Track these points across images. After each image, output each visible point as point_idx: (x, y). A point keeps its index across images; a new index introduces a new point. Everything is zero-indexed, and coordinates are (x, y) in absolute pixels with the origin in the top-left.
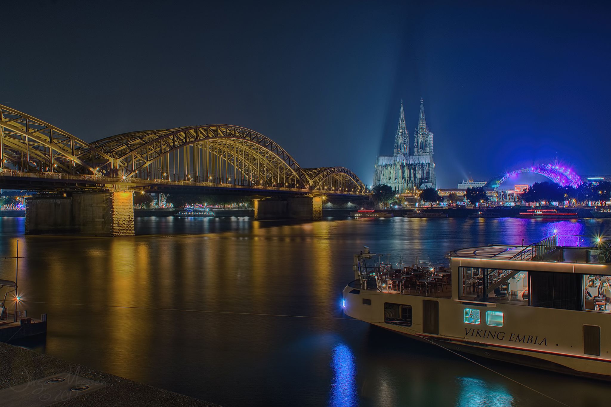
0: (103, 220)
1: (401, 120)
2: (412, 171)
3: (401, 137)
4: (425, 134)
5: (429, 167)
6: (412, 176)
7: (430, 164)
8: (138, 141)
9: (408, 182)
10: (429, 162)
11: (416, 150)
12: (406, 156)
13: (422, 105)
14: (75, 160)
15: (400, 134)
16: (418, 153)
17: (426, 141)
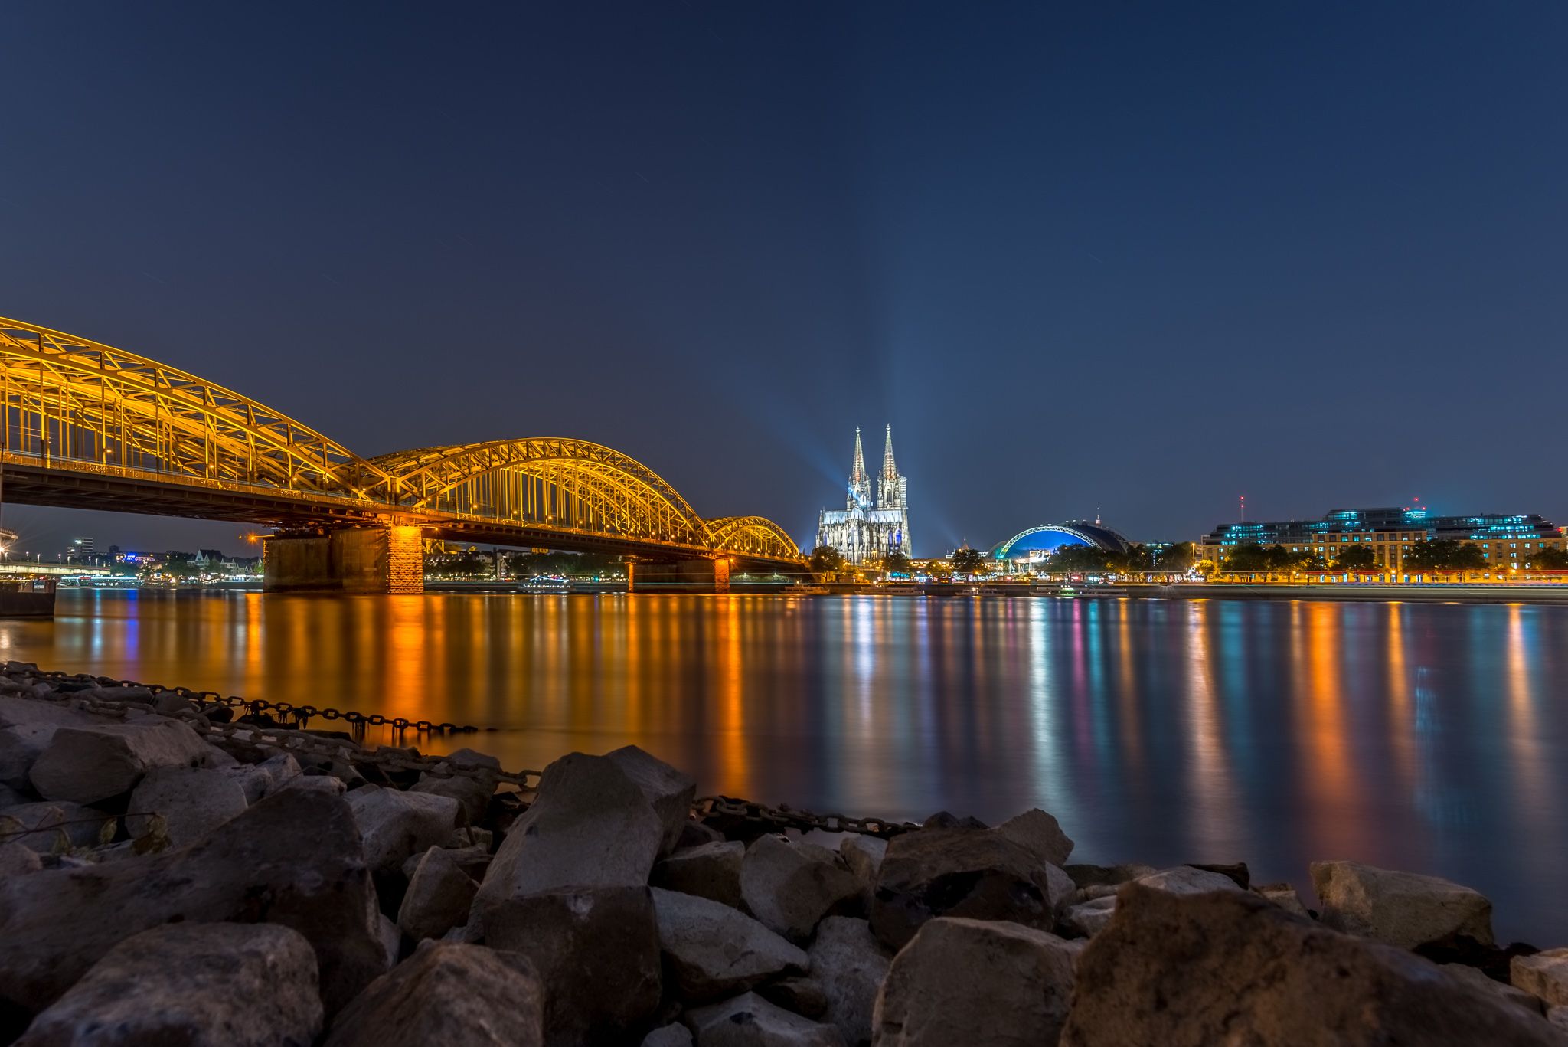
0: (375, 569)
1: (857, 456)
2: (874, 533)
3: (857, 483)
4: (895, 480)
5: (900, 527)
6: (875, 540)
7: (901, 523)
8: (436, 455)
9: (869, 551)
10: (901, 520)
11: (880, 502)
12: (865, 512)
13: (889, 435)
14: (327, 475)
15: (857, 478)
16: (883, 507)
17: (895, 490)
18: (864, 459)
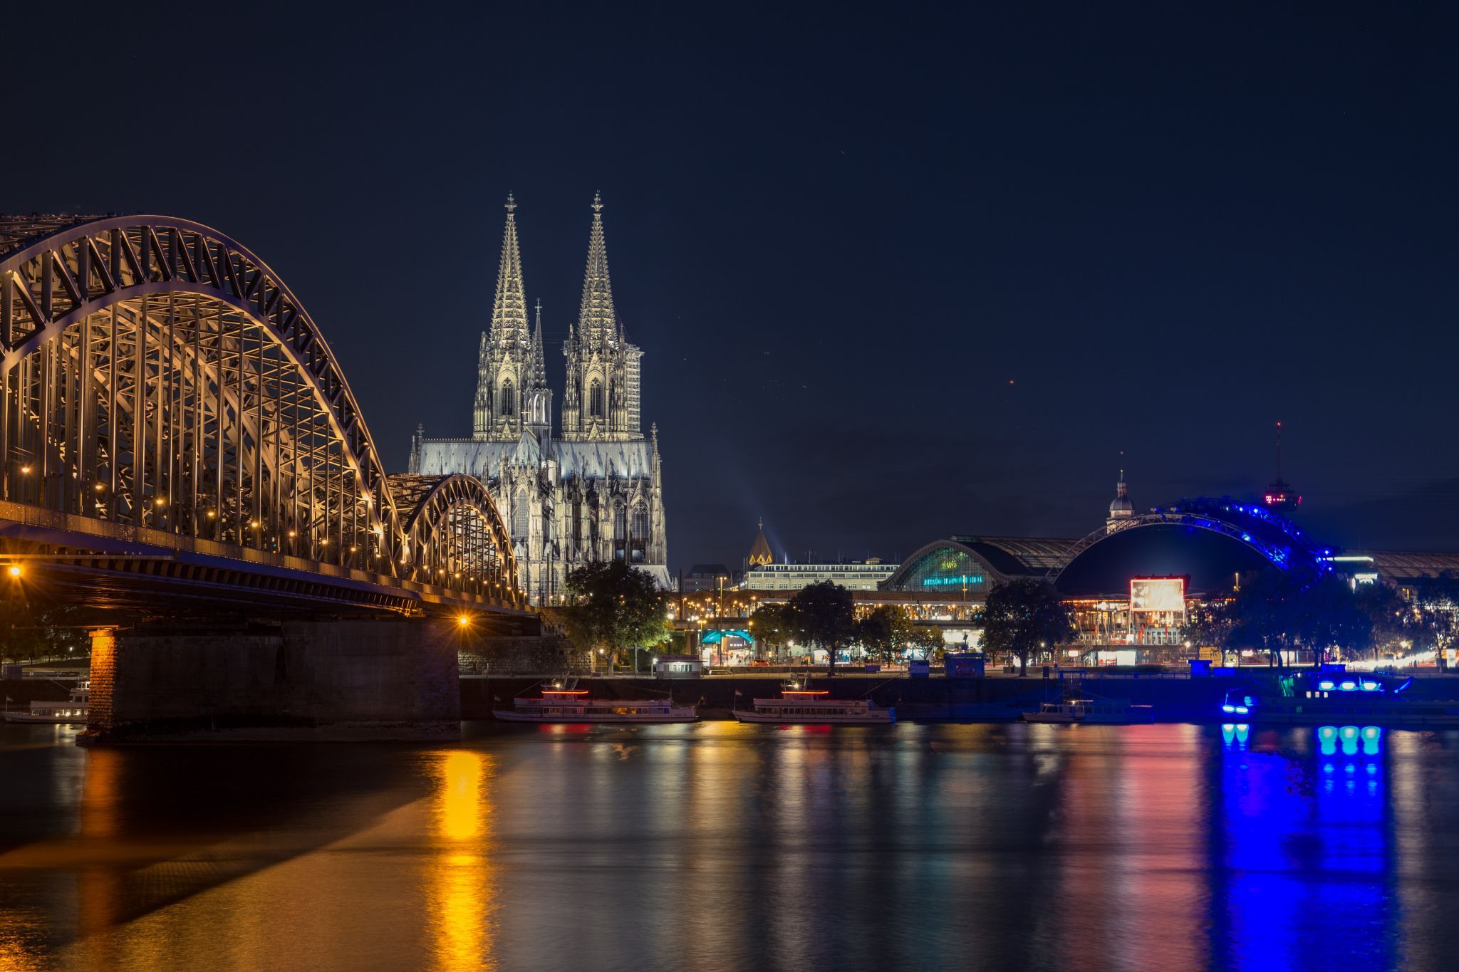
1: (506, 285)
2: (585, 509)
3: (507, 358)
4: (611, 353)
5: (645, 493)
6: (585, 529)
7: (648, 479)
9: (571, 558)
10: (646, 470)
11: (571, 417)
12: (544, 441)
13: (597, 226)
15: (503, 342)
16: (580, 430)
17: (612, 381)
18: (525, 288)
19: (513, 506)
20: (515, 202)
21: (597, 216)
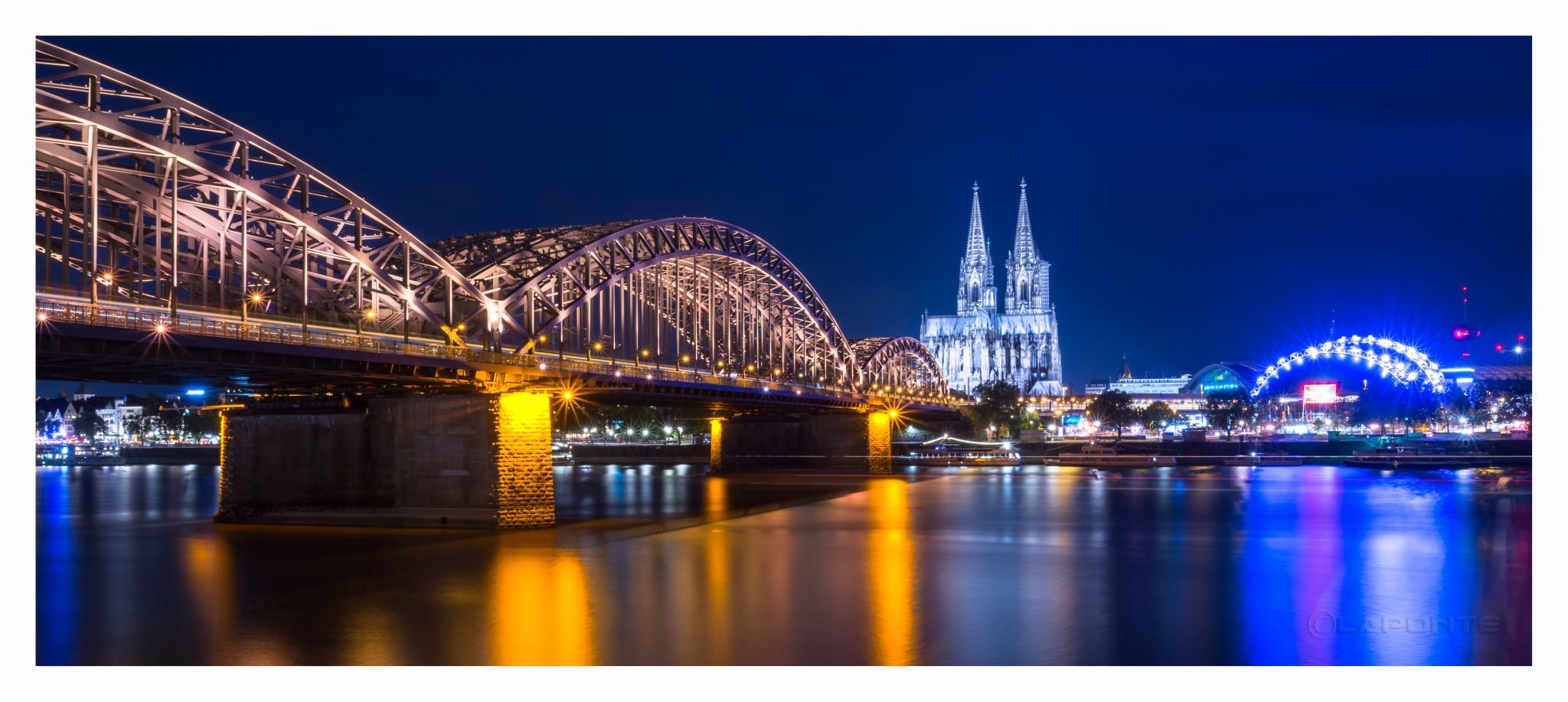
0: (466, 473)
1: (974, 231)
2: (1013, 352)
3: (974, 270)
4: (1032, 265)
5: (1048, 342)
6: (1013, 362)
7: (1050, 334)
10: (1049, 330)
11: (1010, 301)
12: (992, 315)
13: (1023, 196)
15: (972, 262)
16: (1015, 308)
17: (1033, 281)
18: (984, 232)
19: (973, 351)
20: (978, 186)
21: (1023, 191)
